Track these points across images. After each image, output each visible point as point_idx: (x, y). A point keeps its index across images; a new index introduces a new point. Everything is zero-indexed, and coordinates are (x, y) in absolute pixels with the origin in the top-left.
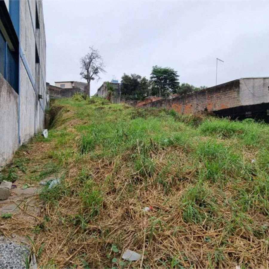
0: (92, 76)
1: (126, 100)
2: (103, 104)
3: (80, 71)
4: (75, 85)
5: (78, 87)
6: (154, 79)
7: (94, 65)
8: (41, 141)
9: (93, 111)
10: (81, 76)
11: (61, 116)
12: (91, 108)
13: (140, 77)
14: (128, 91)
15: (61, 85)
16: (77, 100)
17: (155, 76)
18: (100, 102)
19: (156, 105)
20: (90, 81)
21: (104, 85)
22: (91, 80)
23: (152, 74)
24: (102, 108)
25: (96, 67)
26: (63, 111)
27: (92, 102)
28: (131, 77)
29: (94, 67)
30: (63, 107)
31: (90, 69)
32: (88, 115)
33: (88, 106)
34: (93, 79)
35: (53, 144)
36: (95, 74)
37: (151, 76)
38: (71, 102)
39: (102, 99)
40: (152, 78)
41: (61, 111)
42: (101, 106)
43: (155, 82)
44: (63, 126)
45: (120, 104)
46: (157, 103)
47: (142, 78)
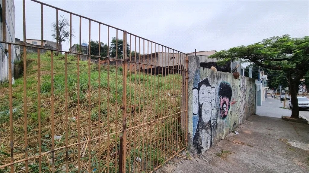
0: (63, 38)
1: (92, 59)
2: (72, 60)
3: (52, 33)
4: (47, 43)
5: (51, 46)
6: (113, 46)
7: (65, 30)
8: (6, 87)
9: (62, 65)
10: (53, 37)
11: (31, 67)
12: (61, 63)
13: (103, 44)
14: (94, 52)
15: (33, 42)
16: (49, 55)
17: (114, 44)
18: (70, 59)
19: (112, 64)
20: (61, 42)
21: (74, 46)
22: (63, 42)
23: (112, 42)
24: (71, 63)
25: (66, 32)
26: (33, 64)
27: (63, 58)
28: (96, 43)
29: (65, 32)
30: (33, 60)
31: (61, 33)
32: (57, 68)
33: (58, 61)
34: (64, 40)
35: (18, 88)
36: (66, 37)
37: (112, 43)
38: (43, 57)
39: (72, 56)
40: (112, 45)
41: (31, 63)
42: (70, 62)
43: (115, 48)
44: (32, 76)
45: (85, 61)
46: (113, 62)
47: (104, 44)
